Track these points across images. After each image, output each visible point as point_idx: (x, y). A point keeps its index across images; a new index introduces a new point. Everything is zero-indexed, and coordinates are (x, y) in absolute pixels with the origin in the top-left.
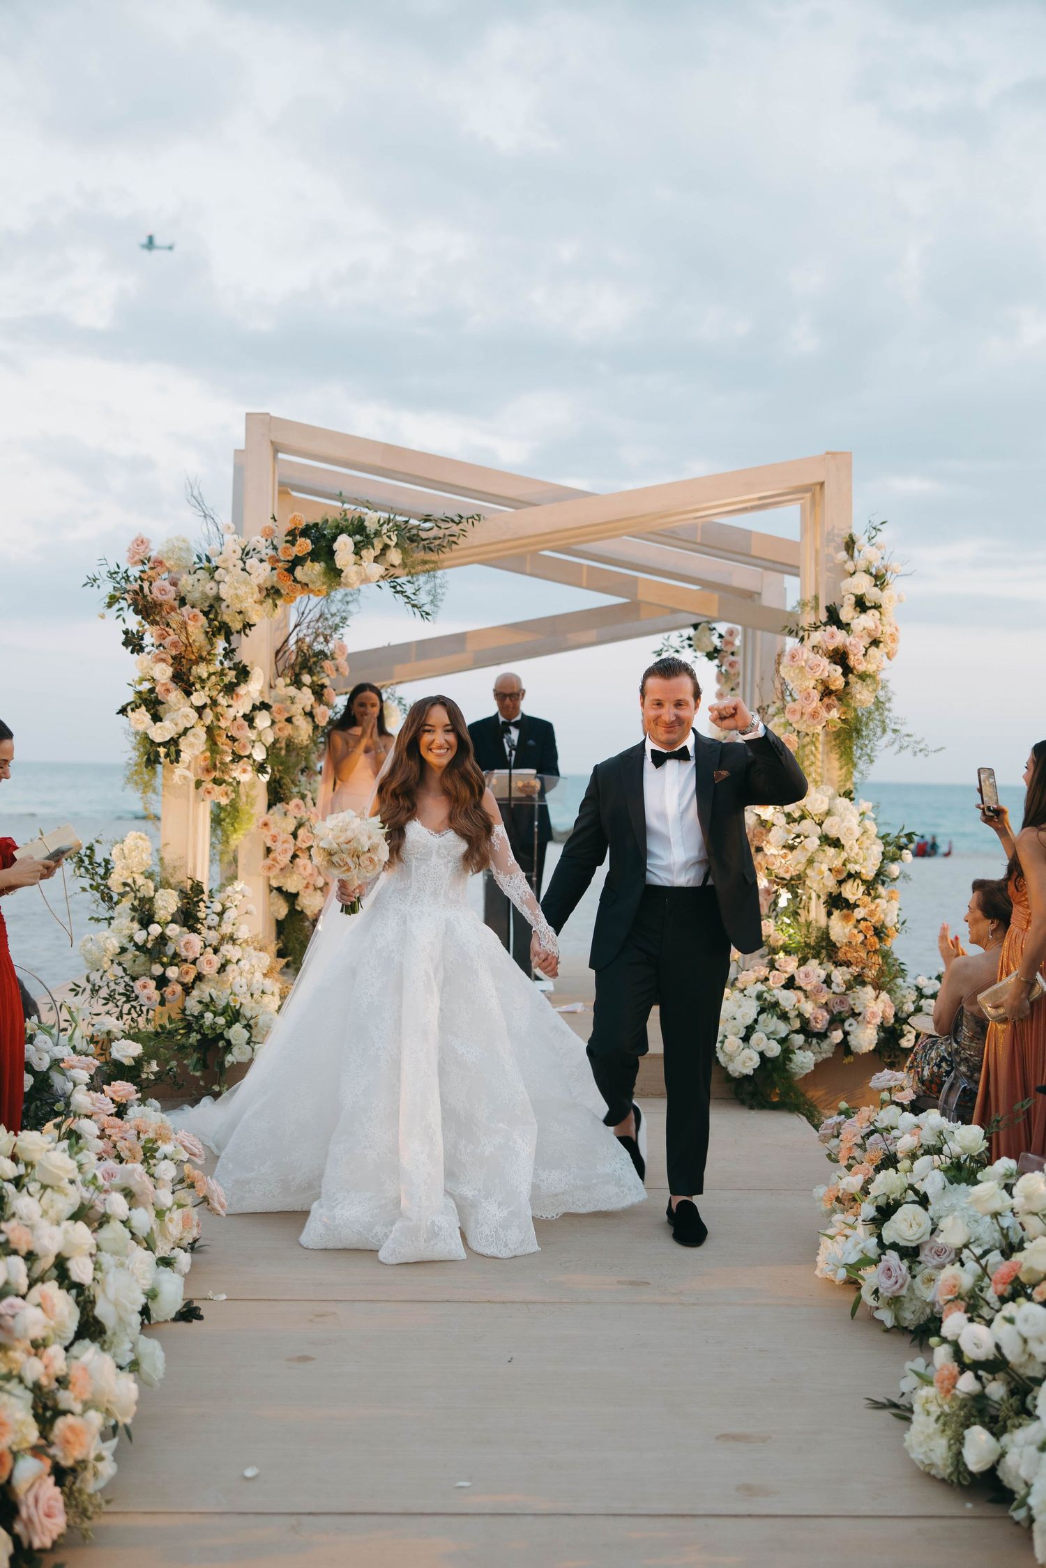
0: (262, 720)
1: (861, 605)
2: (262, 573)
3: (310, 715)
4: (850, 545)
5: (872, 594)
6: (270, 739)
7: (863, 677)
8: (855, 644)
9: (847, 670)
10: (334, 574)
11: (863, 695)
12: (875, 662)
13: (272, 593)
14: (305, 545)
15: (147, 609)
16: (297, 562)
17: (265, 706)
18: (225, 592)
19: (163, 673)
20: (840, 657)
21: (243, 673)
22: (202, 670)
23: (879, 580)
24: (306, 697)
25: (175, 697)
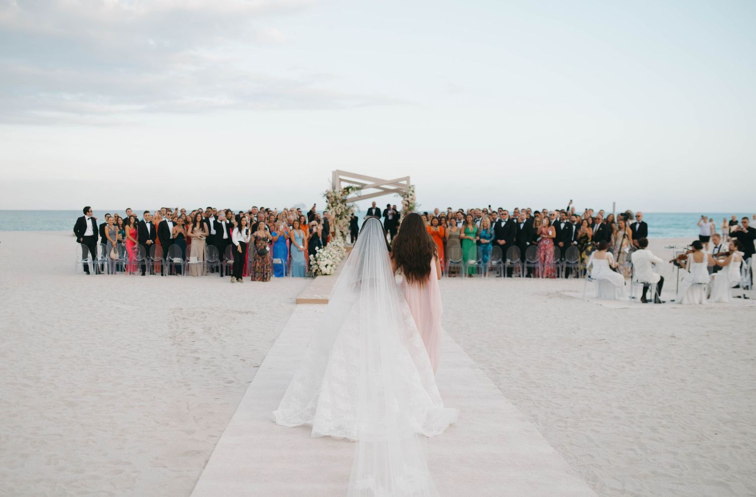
0: (340, 209)
1: (411, 195)
2: (341, 193)
3: (344, 208)
4: (410, 188)
5: (412, 193)
6: (340, 211)
7: (411, 203)
8: (409, 199)
9: (409, 203)
10: (349, 193)
11: (411, 206)
12: (412, 201)
13: (342, 195)
14: (346, 190)
15: (328, 198)
16: (344, 192)
17: (340, 208)
18: (337, 195)
19: (330, 205)
20: (408, 201)
21: (338, 204)
22: (334, 204)
23: (413, 191)
24: (344, 206)
25: (331, 207)
